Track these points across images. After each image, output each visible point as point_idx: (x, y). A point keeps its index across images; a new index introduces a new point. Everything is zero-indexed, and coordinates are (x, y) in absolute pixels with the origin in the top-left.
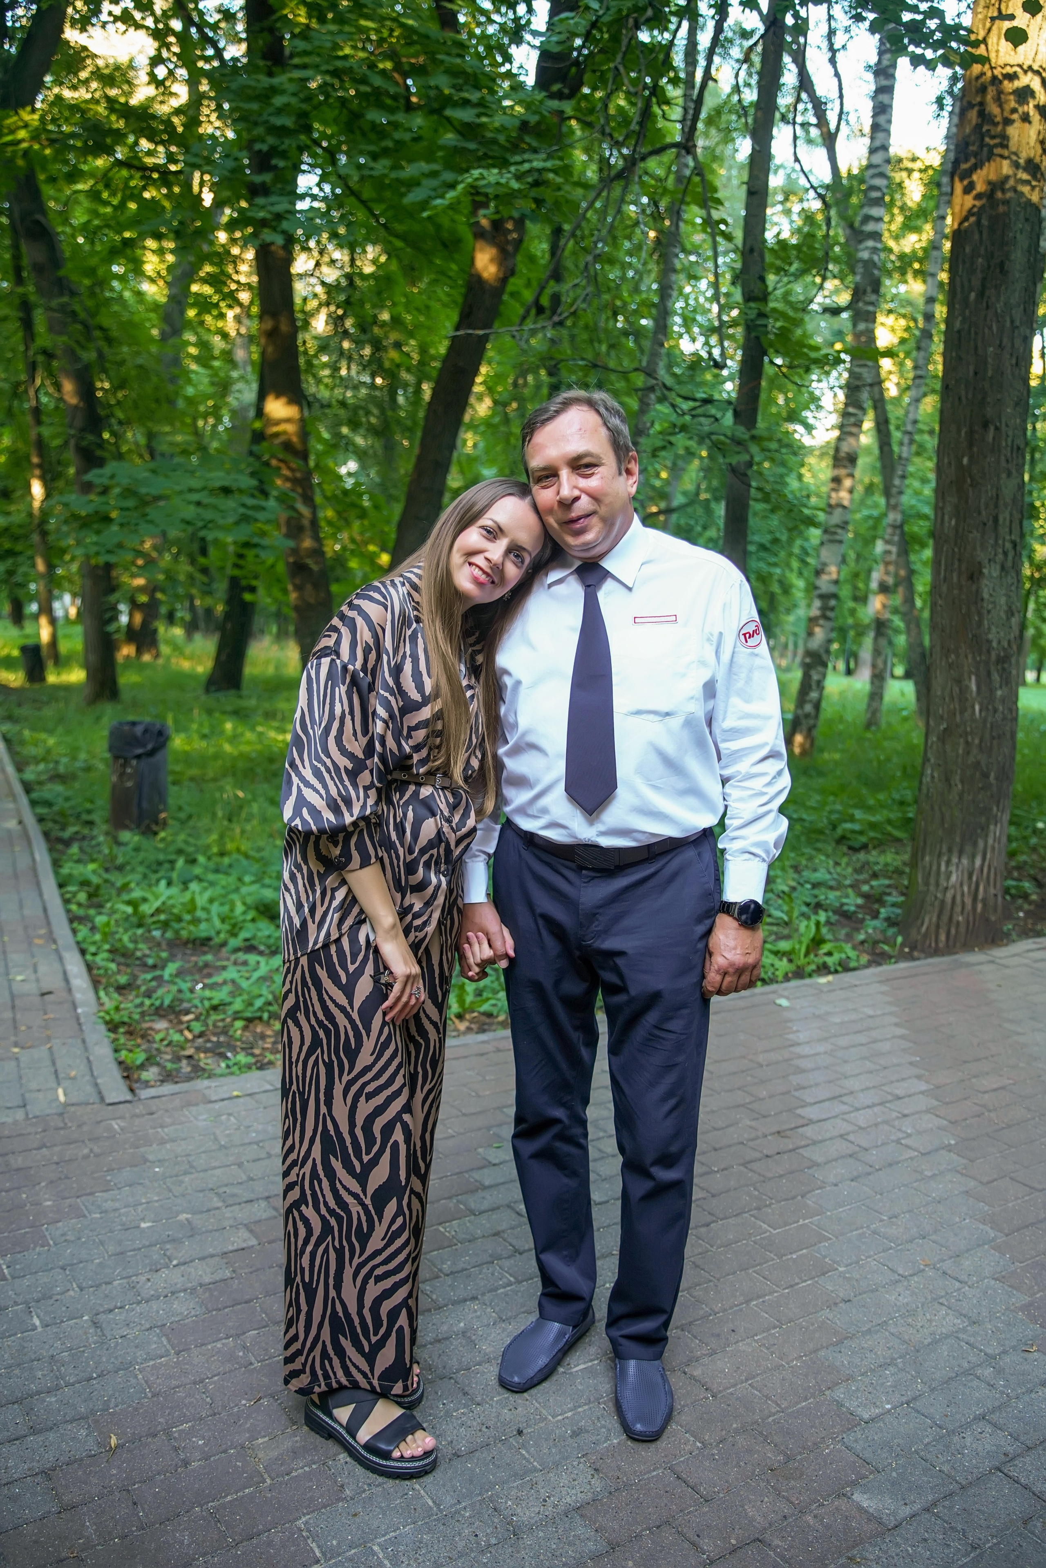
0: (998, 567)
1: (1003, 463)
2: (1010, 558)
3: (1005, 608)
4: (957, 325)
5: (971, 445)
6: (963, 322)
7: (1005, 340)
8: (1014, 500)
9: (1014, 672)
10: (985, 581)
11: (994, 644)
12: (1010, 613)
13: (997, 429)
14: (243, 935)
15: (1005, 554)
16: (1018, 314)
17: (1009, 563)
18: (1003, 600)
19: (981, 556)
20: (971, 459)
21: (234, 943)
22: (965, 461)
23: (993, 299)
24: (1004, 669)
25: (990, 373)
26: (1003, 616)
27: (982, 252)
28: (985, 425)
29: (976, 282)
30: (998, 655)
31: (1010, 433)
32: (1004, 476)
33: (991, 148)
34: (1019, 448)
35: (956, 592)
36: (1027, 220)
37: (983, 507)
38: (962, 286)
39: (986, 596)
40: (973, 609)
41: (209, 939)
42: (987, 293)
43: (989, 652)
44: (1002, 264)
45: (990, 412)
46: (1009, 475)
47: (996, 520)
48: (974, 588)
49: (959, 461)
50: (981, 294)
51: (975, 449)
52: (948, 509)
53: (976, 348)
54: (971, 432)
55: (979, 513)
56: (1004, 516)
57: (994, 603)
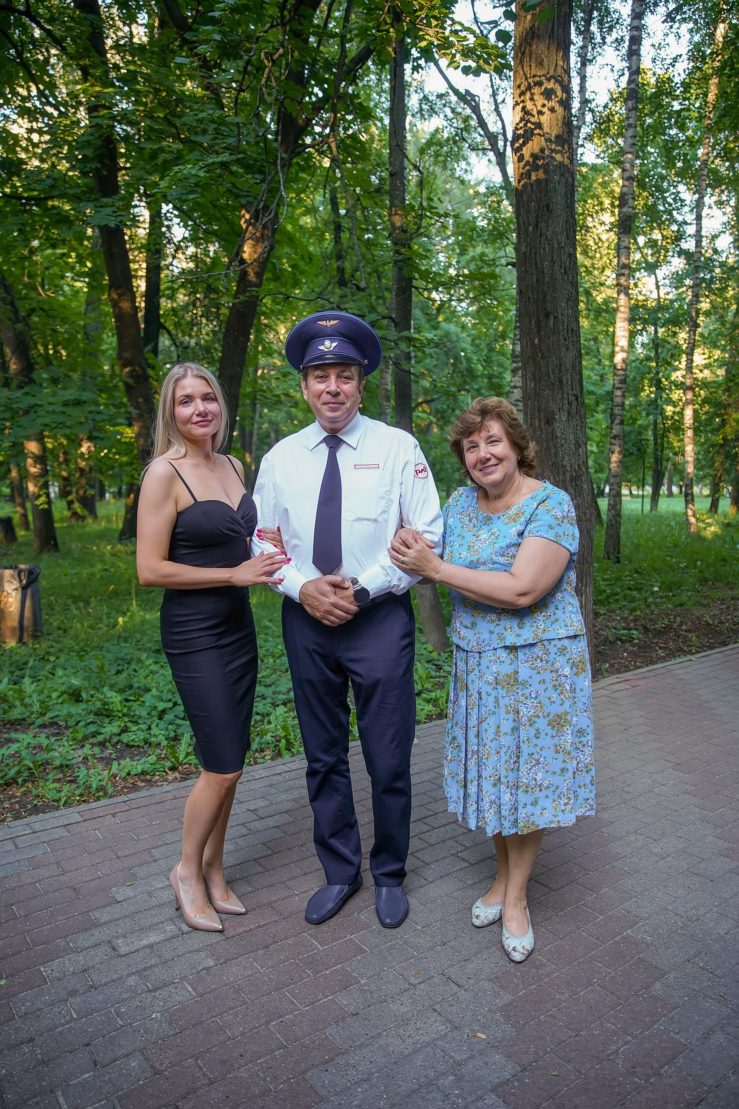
0: (566, 414)
1: (562, 341)
2: (574, 406)
3: (573, 442)
4: (523, 249)
5: (539, 331)
6: (526, 247)
7: (555, 256)
8: (573, 366)
9: (585, 486)
10: (557, 424)
11: (568, 468)
12: (578, 445)
13: (555, 317)
14: (50, 715)
15: (570, 404)
16: (562, 238)
17: (574, 411)
18: (572, 437)
19: (554, 407)
20: (540, 340)
21: (39, 722)
22: (536, 341)
23: (544, 229)
24: (576, 485)
25: (547, 280)
26: (572, 447)
27: (534, 198)
28: (547, 315)
29: (532, 219)
30: (571, 476)
31: (565, 320)
32: (563, 350)
33: (532, 130)
34: (573, 330)
35: (538, 433)
36: (562, 175)
37: (551, 372)
38: (524, 223)
39: (559, 435)
40: (551, 443)
41: (24, 719)
42: (540, 225)
43: (564, 473)
44: (548, 206)
45: (549, 306)
46: (567, 349)
47: (561, 381)
48: (550, 430)
49: (533, 342)
50: (536, 227)
51: (542, 333)
52: (529, 375)
53: (536, 264)
54: (538, 322)
55: (549, 377)
56: (567, 378)
57: (565, 439)
